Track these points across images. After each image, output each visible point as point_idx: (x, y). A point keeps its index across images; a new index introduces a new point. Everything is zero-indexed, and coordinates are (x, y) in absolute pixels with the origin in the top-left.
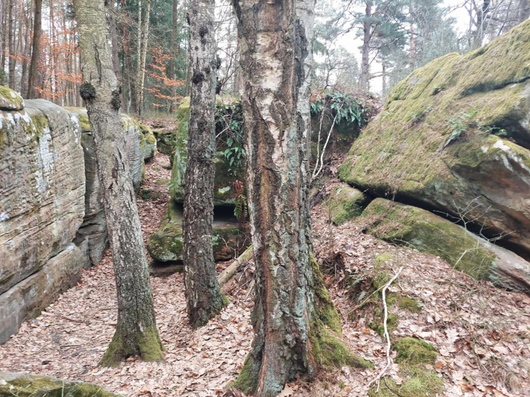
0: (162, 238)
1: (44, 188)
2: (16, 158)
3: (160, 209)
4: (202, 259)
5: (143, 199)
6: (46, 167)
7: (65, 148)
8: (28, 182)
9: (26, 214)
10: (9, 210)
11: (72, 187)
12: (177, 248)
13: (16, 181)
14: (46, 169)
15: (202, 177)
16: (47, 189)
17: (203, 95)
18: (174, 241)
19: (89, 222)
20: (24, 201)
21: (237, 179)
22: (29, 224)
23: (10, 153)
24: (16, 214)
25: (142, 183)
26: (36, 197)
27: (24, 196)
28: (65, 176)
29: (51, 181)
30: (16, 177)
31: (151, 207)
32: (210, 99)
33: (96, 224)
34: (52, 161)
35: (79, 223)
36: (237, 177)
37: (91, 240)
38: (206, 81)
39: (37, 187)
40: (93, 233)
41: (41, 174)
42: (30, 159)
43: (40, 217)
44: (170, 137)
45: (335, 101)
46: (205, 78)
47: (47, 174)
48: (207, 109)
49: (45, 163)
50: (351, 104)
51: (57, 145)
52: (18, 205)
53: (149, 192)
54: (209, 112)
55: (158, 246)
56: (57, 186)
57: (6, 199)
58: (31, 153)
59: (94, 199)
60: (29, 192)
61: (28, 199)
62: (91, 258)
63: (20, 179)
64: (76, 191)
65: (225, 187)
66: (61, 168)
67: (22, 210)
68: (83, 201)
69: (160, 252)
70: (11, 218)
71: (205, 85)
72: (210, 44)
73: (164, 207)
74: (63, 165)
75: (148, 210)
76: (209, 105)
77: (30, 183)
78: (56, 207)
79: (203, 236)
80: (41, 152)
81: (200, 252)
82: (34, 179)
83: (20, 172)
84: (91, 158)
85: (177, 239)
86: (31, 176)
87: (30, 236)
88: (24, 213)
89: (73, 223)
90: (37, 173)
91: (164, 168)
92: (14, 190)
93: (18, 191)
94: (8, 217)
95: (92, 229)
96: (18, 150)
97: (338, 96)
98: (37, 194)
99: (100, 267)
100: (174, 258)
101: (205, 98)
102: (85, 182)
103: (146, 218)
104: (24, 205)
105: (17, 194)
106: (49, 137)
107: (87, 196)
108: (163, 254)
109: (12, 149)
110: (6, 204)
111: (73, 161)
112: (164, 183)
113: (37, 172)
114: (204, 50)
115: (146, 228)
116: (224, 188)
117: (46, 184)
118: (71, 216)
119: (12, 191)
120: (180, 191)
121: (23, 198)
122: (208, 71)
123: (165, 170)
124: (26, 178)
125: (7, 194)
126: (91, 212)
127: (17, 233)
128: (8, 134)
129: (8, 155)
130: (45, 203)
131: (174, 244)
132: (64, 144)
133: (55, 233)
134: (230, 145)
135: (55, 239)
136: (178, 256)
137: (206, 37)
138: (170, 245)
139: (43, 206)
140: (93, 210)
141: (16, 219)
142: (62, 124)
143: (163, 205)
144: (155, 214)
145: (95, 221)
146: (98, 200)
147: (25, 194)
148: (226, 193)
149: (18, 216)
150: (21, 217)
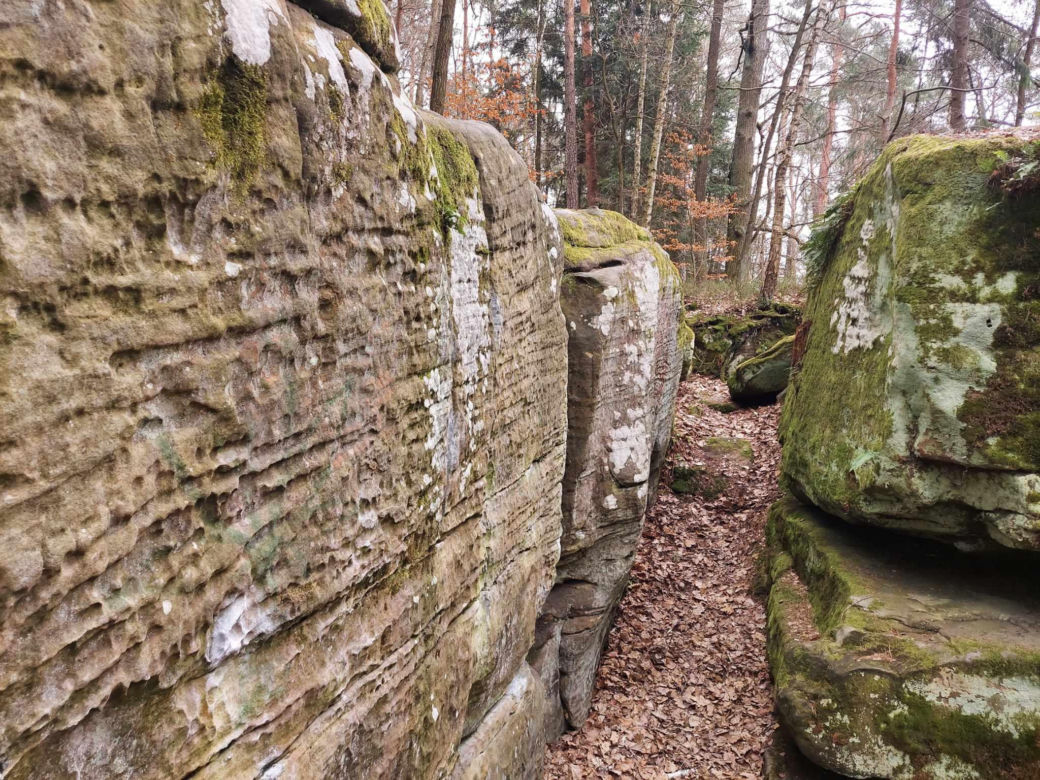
1: (455, 452)
2: (345, 280)
5: (677, 492)
6: (465, 358)
7: (524, 303)
8: (392, 420)
9: (376, 583)
10: (275, 581)
11: (533, 451)
13: (336, 409)
14: (467, 370)
16: (466, 455)
20: (369, 517)
22: (384, 638)
23: (311, 242)
24: (321, 595)
26: (422, 494)
27: (371, 489)
28: (518, 409)
29: (480, 425)
30: (338, 383)
33: (584, 581)
34: (485, 341)
35: (544, 587)
37: (569, 640)
39: (430, 444)
40: (575, 613)
41: (447, 386)
42: (410, 304)
43: (432, 590)
44: (716, 331)
47: (469, 389)
49: (463, 343)
51: (506, 284)
52: (334, 542)
53: (692, 474)
56: (494, 445)
57: (266, 513)
58: (412, 276)
59: (584, 495)
60: (396, 470)
61: (386, 508)
62: (564, 703)
63: (356, 401)
64: (544, 467)
66: (510, 375)
67: (356, 570)
68: (557, 506)
70: (288, 629)
74: (516, 365)
77: (404, 423)
78: (488, 534)
80: (455, 293)
82: (420, 404)
83: (361, 361)
84: (582, 356)
86: (407, 390)
87: (384, 700)
88: (365, 583)
89: (530, 588)
90: (432, 380)
92: (320, 458)
93: (341, 462)
94: (268, 626)
95: (573, 597)
96: (354, 239)
98: (427, 480)
102: (565, 436)
104: (368, 541)
105: (332, 481)
106: (480, 236)
107: (569, 485)
109: (324, 224)
110: (264, 546)
111: (539, 355)
113: (435, 374)
117: (461, 436)
118: (527, 561)
119: (308, 463)
121: (366, 503)
124: (386, 397)
125: (277, 479)
126: (575, 541)
127: (318, 702)
128: (303, 125)
129: (296, 247)
130: (453, 521)
131: (900, 710)
132: (523, 288)
133: (478, 644)
135: (477, 672)
139: (444, 535)
140: (581, 535)
141: (322, 626)
142: (520, 209)
145: (582, 572)
146: (598, 498)
147: (375, 480)
149: (335, 602)
150: (345, 607)
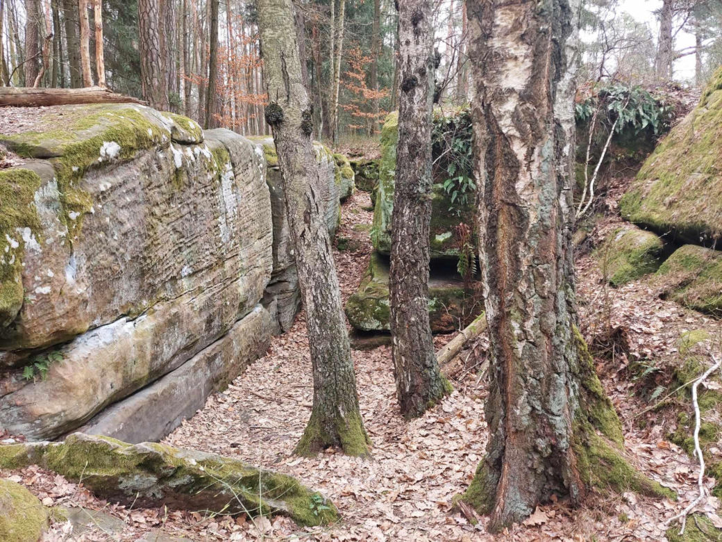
0: (363, 301)
1: (228, 237)
2: (198, 201)
3: (359, 263)
4: (414, 328)
5: (339, 250)
6: (229, 211)
7: (250, 188)
8: (210, 230)
9: (210, 268)
10: (191, 263)
11: (258, 235)
12: (383, 313)
13: (198, 229)
14: (230, 214)
15: (414, 220)
16: (232, 238)
17: (416, 107)
18: (378, 305)
19: (278, 279)
20: (207, 253)
21: (462, 221)
22: (213, 280)
23: (191, 196)
24: (200, 268)
25: (337, 230)
26: (220, 248)
27: (207, 246)
28: (250, 222)
29: (236, 229)
30: (198, 223)
31: (349, 261)
32: (425, 111)
33: (285, 281)
34: (235, 205)
35: (266, 280)
36: (461, 219)
37: (280, 301)
38: (420, 86)
39: (221, 235)
40: (282, 292)
41: (224, 220)
42: (212, 202)
43: (225, 272)
44: (371, 168)
45: (615, 99)
46: (419, 82)
47: (231, 220)
48: (421, 126)
49: (228, 207)
50: (641, 101)
51: (241, 184)
52: (201, 257)
53: (346, 241)
54: (423, 130)
55: (358, 311)
56: (242, 235)
57: (188, 250)
58: (213, 195)
59: (282, 250)
60: (213, 242)
61: (211, 251)
62: (280, 323)
63: (202, 227)
64: (263, 241)
65: (445, 232)
66: (245, 212)
67: (206, 264)
68: (270, 253)
69: (361, 319)
70: (194, 273)
71: (419, 92)
72: (425, 35)
73: (365, 261)
74: (248, 209)
75: (345, 265)
76: (424, 120)
77: (213, 231)
78: (242, 260)
79: (416, 299)
80: (224, 194)
81: (413, 319)
82: (217, 226)
83: (203, 218)
84: (277, 199)
85: (382, 302)
86: (213, 223)
87: (214, 294)
88: (207, 267)
89: (260, 279)
90: (220, 219)
91: (365, 209)
92: (196, 240)
93: (201, 240)
94: (191, 272)
95: (281, 287)
96: (199, 192)
97: (619, 91)
98: (221, 244)
99: (291, 334)
100: (378, 326)
101: (419, 110)
102: (272, 230)
103: (343, 275)
104: (208, 258)
105: (199, 245)
106: (231, 174)
107: (275, 246)
108: (365, 321)
109: (193, 191)
110: (189, 257)
111: (258, 203)
112: (364, 230)
113: (220, 217)
114: (417, 43)
115: (344, 287)
116: (443, 235)
117: (229, 233)
118: (257, 271)
119: (194, 241)
120: (385, 239)
121: (207, 250)
122: (422, 72)
123: (366, 213)
124: (209, 225)
125: (189, 244)
126: (280, 267)
127: (201, 290)
128: (188, 173)
129: (189, 198)
130: (229, 256)
131: (378, 308)
132: (248, 183)
133: (241, 290)
134: (451, 174)
135: (241, 299)
136: (383, 324)
137: (420, 25)
138: (373, 309)
139: (227, 259)
140: (282, 264)
141: (200, 275)
142: (245, 158)
143: (364, 258)
144: (354, 269)
145: (284, 278)
146: (288, 251)
147: (208, 244)
148: (446, 242)
149: (202, 270)
150: (204, 272)
